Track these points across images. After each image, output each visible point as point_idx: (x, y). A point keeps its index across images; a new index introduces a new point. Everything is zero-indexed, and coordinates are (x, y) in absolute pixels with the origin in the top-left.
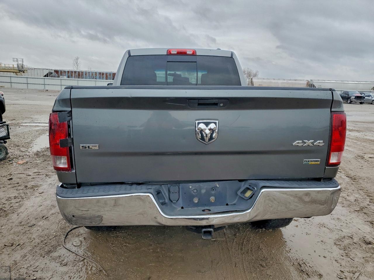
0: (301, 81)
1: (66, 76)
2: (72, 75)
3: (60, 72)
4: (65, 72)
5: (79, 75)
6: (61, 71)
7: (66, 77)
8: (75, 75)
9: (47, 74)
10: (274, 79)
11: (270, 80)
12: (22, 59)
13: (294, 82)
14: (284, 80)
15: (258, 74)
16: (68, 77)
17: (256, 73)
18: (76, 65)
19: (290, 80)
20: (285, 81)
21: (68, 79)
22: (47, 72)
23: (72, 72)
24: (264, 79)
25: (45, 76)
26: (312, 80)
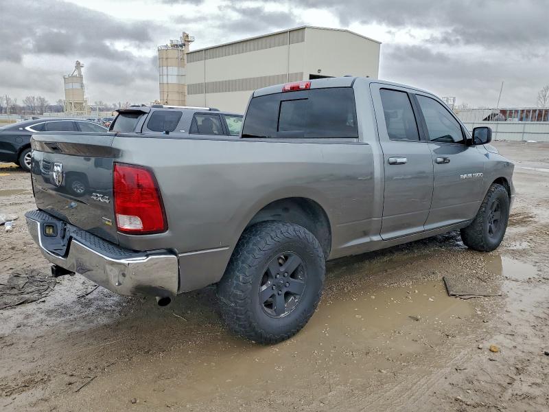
1: (517, 117)
2: (527, 117)
3: (508, 112)
4: (517, 111)
5: (540, 115)
6: (511, 112)
7: (517, 119)
8: (532, 115)
9: (489, 117)
12: (454, 98)
16: (521, 119)
18: (542, 100)
21: (520, 122)
22: (490, 113)
23: (528, 111)
25: (485, 119)
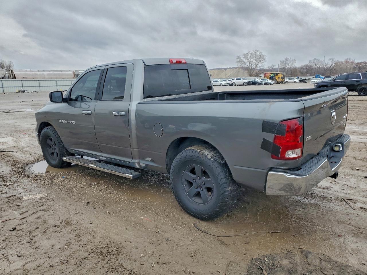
0: (67, 72)
10: (39, 71)
11: (34, 71)
13: (60, 73)
14: (50, 71)
15: (12, 65)
17: (10, 64)
19: (56, 71)
20: (51, 73)
24: (27, 71)
26: (77, 71)
